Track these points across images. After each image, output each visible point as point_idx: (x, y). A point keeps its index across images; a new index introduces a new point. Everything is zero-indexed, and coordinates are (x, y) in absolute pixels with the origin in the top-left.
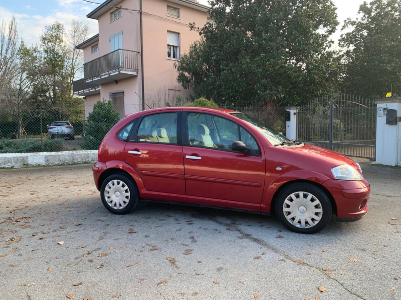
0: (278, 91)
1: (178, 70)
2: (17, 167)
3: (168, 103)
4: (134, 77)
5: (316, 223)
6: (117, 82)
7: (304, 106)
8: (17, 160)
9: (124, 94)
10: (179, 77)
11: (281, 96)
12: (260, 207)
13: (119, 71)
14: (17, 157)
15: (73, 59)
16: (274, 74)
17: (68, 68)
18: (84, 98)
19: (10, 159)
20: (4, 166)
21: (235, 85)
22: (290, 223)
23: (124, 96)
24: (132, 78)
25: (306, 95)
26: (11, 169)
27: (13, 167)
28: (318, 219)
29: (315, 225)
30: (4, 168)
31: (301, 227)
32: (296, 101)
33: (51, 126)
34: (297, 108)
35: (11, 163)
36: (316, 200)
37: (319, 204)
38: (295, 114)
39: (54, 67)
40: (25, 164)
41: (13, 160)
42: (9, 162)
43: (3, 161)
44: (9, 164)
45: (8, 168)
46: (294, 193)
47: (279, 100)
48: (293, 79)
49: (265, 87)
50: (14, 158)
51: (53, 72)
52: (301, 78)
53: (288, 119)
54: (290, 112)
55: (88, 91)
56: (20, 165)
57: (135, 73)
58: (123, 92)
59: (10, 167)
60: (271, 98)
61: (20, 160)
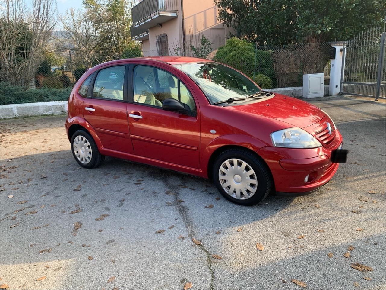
0: (323, 24)
1: (219, 6)
2: (57, 114)
3: (193, 46)
4: (173, 19)
5: (251, 195)
6: (161, 25)
7: (352, 41)
8: (56, 107)
9: (167, 37)
10: (220, 14)
11: (327, 30)
12: (198, 172)
13: (159, 14)
14: (56, 105)
15: (132, 4)
16: (319, 3)
17: (127, 13)
18: (141, 43)
19: (50, 107)
20: (47, 113)
21: (274, 19)
22: (225, 192)
23: (167, 39)
24: (172, 19)
25: (361, 26)
26: (52, 116)
27: (54, 114)
28: (253, 191)
29: (250, 197)
30: (46, 115)
31: (236, 198)
32: (348, 34)
33: (112, 73)
34: (344, 43)
35: (51, 110)
36: (251, 169)
37: (253, 174)
38: (341, 50)
39: (115, 13)
40: (63, 112)
41: (53, 108)
42: (50, 110)
43: (45, 109)
44: (50, 111)
45: (50, 115)
46: (229, 160)
47: (324, 34)
48: (343, 8)
49: (308, 20)
50: (53, 106)
51: (114, 19)
52: (354, 5)
53: (333, 57)
54: (335, 49)
55: (142, 36)
56: (59, 113)
57: (174, 15)
58: (167, 35)
59: (51, 114)
60: (314, 32)
61: (58, 107)
